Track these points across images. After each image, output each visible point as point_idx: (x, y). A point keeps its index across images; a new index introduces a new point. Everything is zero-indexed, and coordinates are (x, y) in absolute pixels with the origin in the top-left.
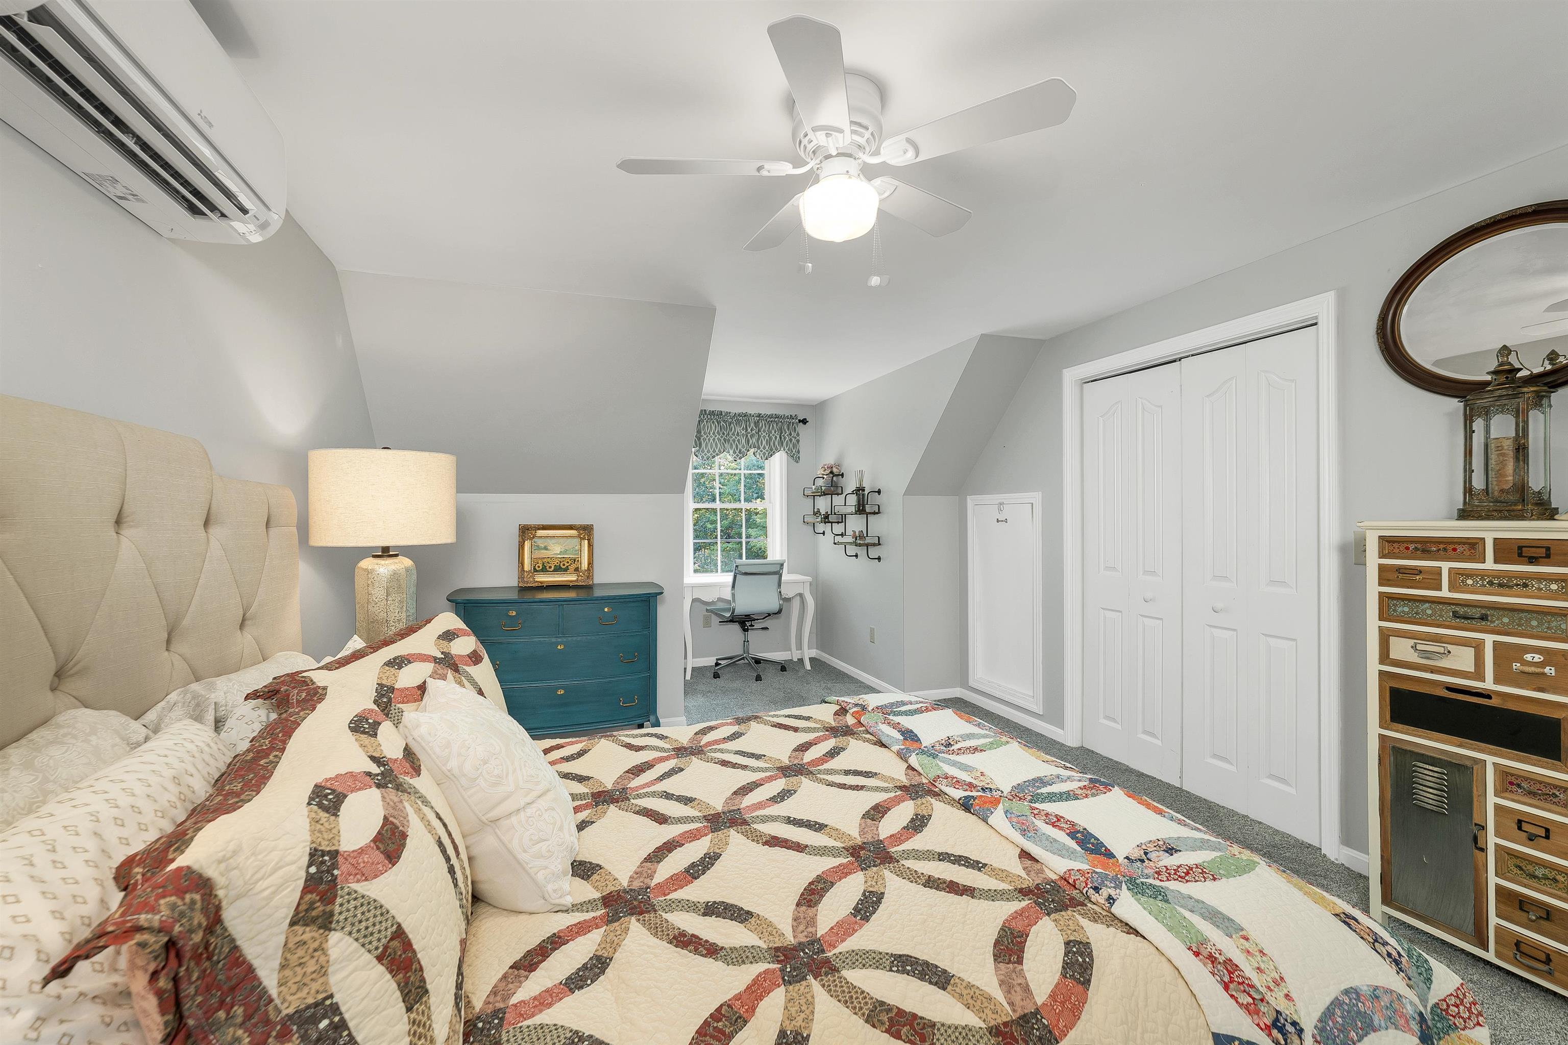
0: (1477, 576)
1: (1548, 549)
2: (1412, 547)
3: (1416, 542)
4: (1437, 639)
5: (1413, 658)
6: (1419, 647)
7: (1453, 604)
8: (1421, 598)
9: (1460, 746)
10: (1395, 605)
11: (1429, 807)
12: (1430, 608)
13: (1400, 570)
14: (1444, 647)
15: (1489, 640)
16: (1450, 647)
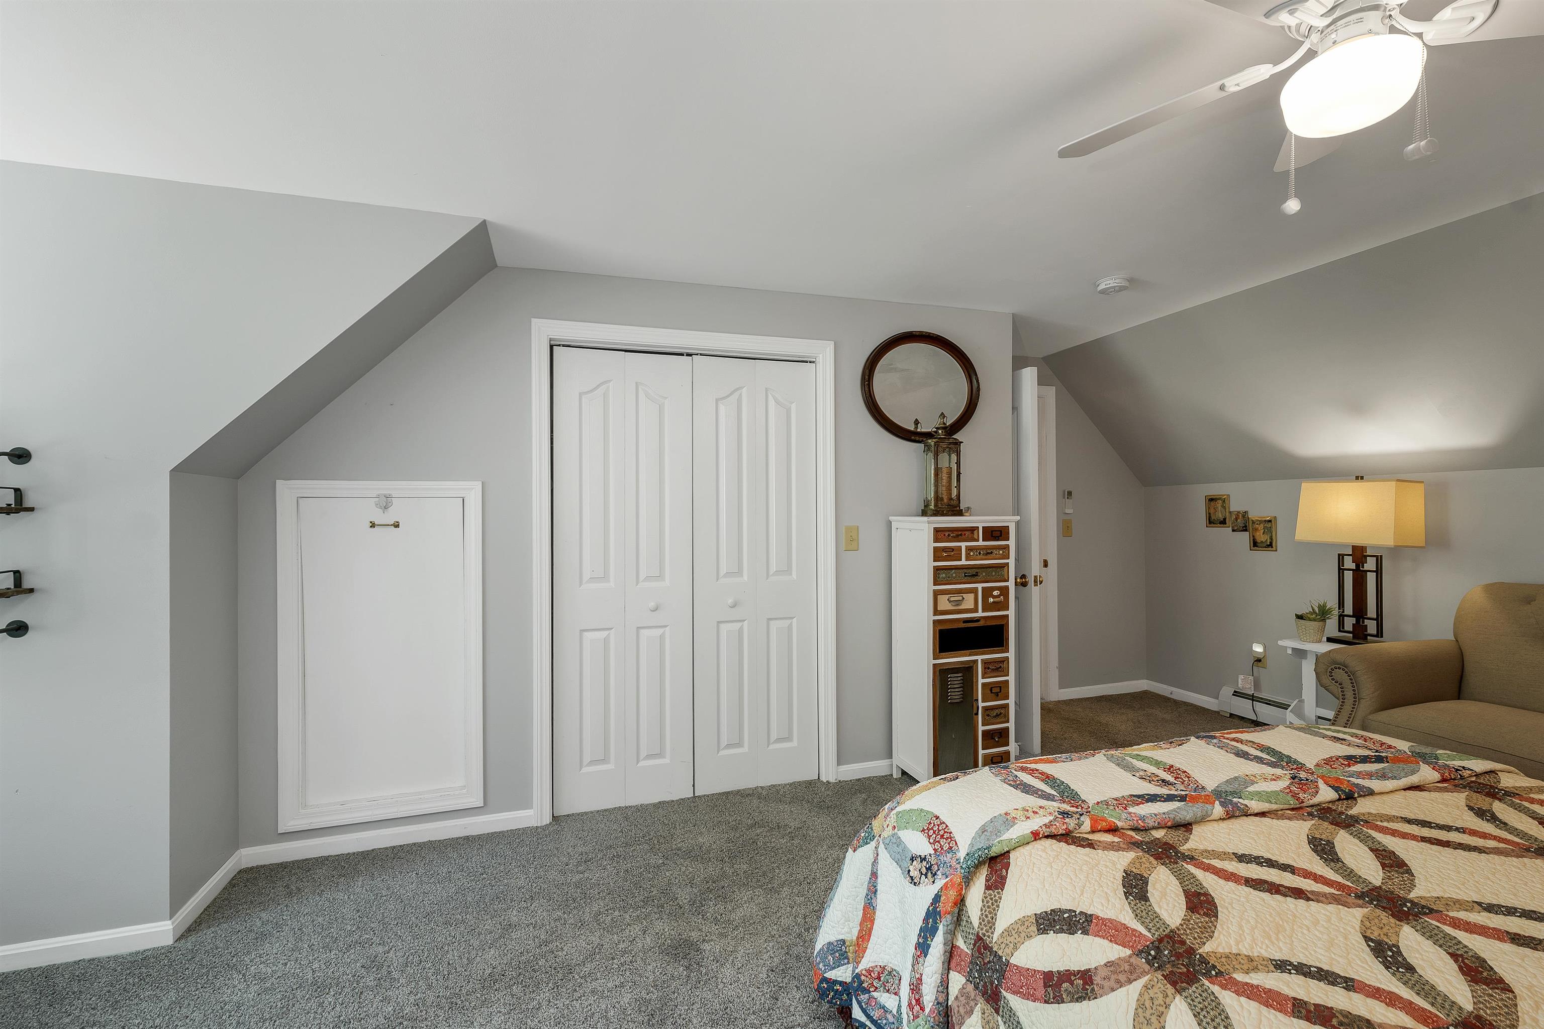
0: (974, 549)
1: (1001, 531)
2: (947, 534)
3: (949, 531)
4: (960, 592)
5: (949, 607)
6: (952, 599)
7: (964, 568)
8: (953, 567)
9: (970, 655)
10: (939, 574)
11: (956, 701)
12: (955, 573)
13: (945, 549)
14: (962, 596)
15: (980, 586)
16: (964, 595)
